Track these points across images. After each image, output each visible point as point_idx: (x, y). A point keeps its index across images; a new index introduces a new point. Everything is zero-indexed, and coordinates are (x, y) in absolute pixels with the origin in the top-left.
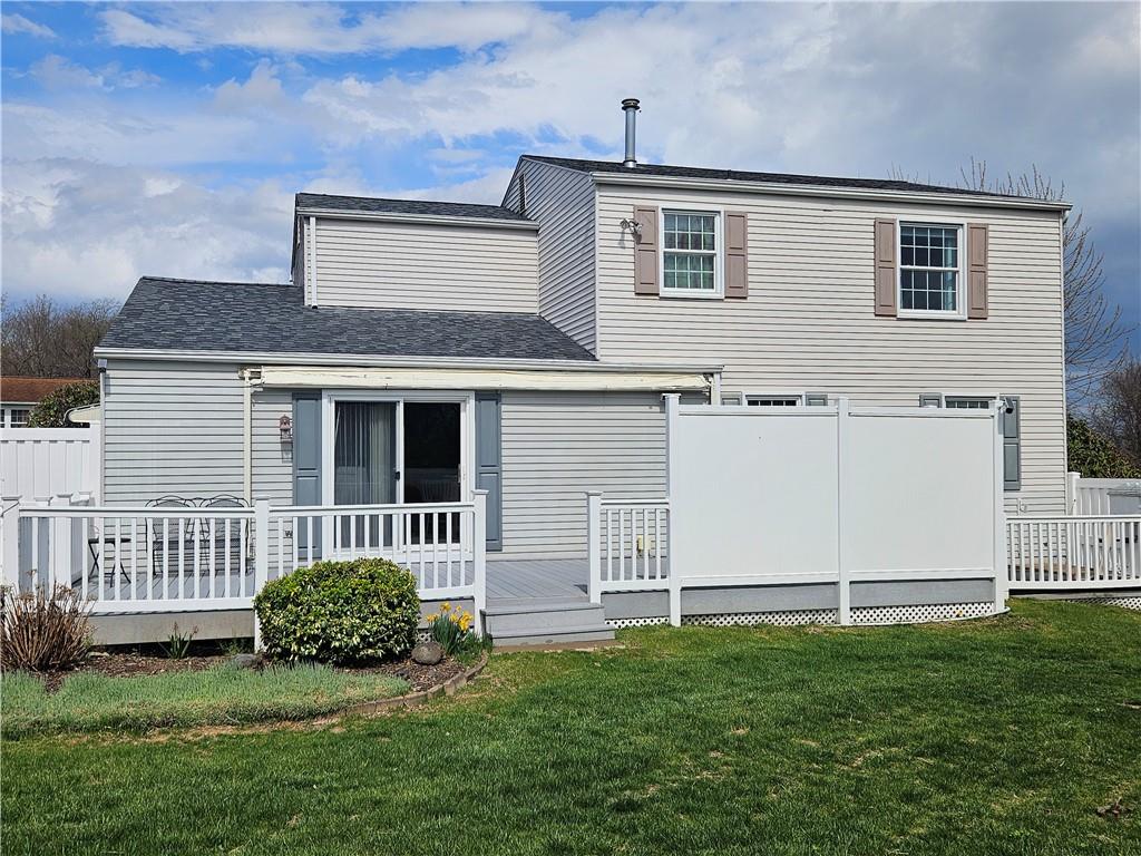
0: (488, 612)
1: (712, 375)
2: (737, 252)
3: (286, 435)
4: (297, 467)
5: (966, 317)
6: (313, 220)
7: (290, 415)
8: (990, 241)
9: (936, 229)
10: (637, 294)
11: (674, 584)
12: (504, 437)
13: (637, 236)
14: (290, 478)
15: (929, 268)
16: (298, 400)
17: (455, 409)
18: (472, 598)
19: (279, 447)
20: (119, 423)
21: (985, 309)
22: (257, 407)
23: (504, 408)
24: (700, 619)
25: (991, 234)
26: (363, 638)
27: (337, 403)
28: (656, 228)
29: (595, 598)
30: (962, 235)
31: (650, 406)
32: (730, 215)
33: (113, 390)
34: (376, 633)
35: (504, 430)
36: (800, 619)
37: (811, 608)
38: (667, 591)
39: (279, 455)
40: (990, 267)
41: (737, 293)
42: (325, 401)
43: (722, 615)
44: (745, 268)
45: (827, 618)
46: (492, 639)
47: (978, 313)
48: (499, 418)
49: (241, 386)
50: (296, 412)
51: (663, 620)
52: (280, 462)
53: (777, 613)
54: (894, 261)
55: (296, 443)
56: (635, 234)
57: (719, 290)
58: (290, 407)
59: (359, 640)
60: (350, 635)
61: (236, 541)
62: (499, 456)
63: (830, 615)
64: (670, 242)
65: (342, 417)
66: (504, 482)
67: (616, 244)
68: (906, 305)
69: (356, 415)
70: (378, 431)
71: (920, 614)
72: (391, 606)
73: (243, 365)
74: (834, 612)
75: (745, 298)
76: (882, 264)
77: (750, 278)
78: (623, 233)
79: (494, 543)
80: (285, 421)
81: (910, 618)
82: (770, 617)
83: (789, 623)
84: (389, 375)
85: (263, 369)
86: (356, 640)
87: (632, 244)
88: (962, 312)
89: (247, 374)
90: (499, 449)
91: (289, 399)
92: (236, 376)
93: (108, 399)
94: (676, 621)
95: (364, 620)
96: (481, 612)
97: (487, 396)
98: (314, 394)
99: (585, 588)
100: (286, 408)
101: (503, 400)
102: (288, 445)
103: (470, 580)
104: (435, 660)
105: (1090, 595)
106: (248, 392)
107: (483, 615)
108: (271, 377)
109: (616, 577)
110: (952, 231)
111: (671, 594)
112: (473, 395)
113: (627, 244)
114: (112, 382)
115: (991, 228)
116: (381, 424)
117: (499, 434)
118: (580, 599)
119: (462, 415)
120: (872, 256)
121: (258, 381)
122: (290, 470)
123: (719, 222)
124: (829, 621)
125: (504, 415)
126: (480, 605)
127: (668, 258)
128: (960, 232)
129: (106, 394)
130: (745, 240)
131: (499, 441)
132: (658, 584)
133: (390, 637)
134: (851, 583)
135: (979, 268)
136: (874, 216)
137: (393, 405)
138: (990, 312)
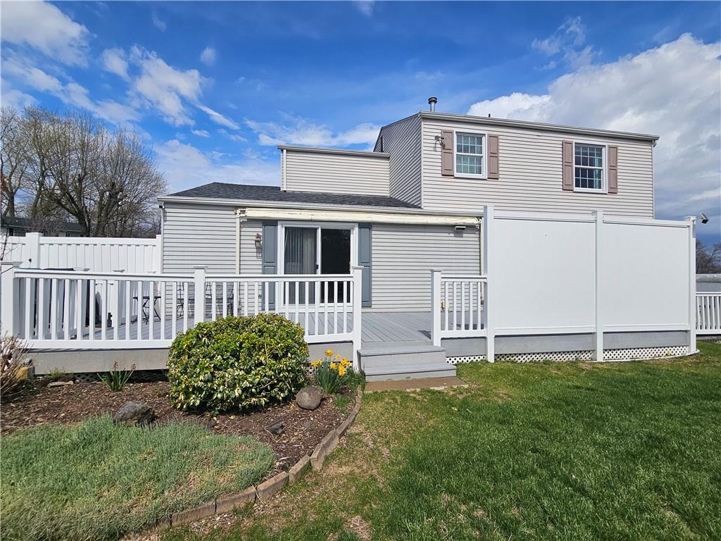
0: (362, 353)
1: (481, 218)
2: (494, 155)
3: (258, 244)
4: (264, 261)
5: (607, 192)
6: (285, 151)
7: (261, 234)
8: (619, 154)
9: (592, 147)
10: (443, 175)
11: (490, 333)
12: (373, 248)
13: (443, 146)
14: (261, 267)
15: (588, 167)
16: (265, 226)
17: (348, 232)
18: (352, 342)
19: (255, 250)
20: (171, 236)
21: (616, 188)
22: (243, 229)
23: (373, 232)
24: (505, 357)
25: (619, 151)
26: (245, 390)
27: (286, 228)
28: (453, 142)
29: (437, 342)
30: (605, 152)
31: (449, 233)
32: (490, 136)
33: (168, 219)
34: (259, 383)
35: (373, 244)
36: (569, 356)
37: (577, 350)
38: (484, 338)
39: (255, 254)
40: (619, 167)
41: (494, 176)
42: (279, 227)
43: (520, 354)
44: (498, 164)
45: (586, 356)
46: (365, 375)
47: (613, 191)
48: (370, 238)
49: (235, 218)
50: (264, 232)
51: (481, 357)
52: (255, 258)
53: (555, 353)
54: (572, 163)
55: (264, 249)
56: (441, 144)
57: (484, 175)
58: (261, 230)
59: (240, 391)
60: (232, 387)
61: (230, 299)
62: (370, 258)
63: (589, 354)
64: (459, 150)
65: (289, 236)
66: (373, 271)
67: (432, 149)
68: (577, 185)
69: (297, 234)
70: (308, 244)
71: (648, 353)
72: (275, 357)
73: (237, 207)
74: (591, 352)
75: (497, 179)
76: (566, 165)
77: (500, 169)
78: (436, 144)
79: (366, 302)
80: (258, 236)
81: (638, 356)
82: (551, 356)
83: (563, 359)
84: (313, 213)
85: (247, 209)
86: (237, 392)
87: (440, 150)
88: (605, 189)
89: (238, 211)
90: (370, 254)
91: (261, 225)
92: (233, 213)
93: (165, 223)
94: (491, 359)
95: (248, 372)
96: (358, 352)
97: (365, 226)
98: (272, 223)
99: (428, 334)
100: (259, 230)
101: (373, 228)
102: (259, 249)
103: (350, 329)
104: (314, 405)
105: (709, 338)
106: (238, 221)
107: (359, 356)
108: (251, 213)
109: (451, 328)
110: (600, 148)
111: (488, 340)
112: (357, 225)
113: (438, 149)
114: (168, 214)
115: (619, 148)
116: (309, 240)
117: (370, 246)
118: (427, 343)
119: (351, 236)
120: (561, 160)
121: (244, 215)
122: (261, 263)
123: (484, 140)
124: (588, 358)
125: (373, 236)
126: (357, 346)
127: (459, 157)
128: (603, 149)
129: (164, 221)
130: (498, 149)
131: (370, 250)
132: (479, 333)
133: (273, 386)
134: (604, 333)
135: (613, 168)
136: (562, 139)
137: (316, 230)
138: (619, 190)
